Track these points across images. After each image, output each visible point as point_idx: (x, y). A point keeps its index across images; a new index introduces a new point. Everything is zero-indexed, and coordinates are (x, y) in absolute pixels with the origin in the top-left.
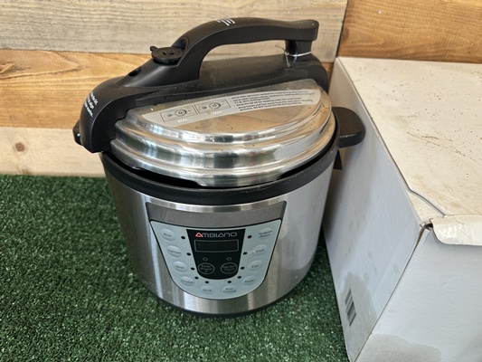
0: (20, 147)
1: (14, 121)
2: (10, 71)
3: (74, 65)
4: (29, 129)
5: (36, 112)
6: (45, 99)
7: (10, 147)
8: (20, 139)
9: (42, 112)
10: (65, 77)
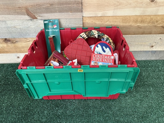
0: (18, 57)
1: (17, 52)
2: (15, 42)
3: (29, 40)
4: (20, 54)
5: (21, 50)
6: (23, 47)
7: (16, 57)
8: (18, 56)
9: (23, 50)
10: (27, 43)
